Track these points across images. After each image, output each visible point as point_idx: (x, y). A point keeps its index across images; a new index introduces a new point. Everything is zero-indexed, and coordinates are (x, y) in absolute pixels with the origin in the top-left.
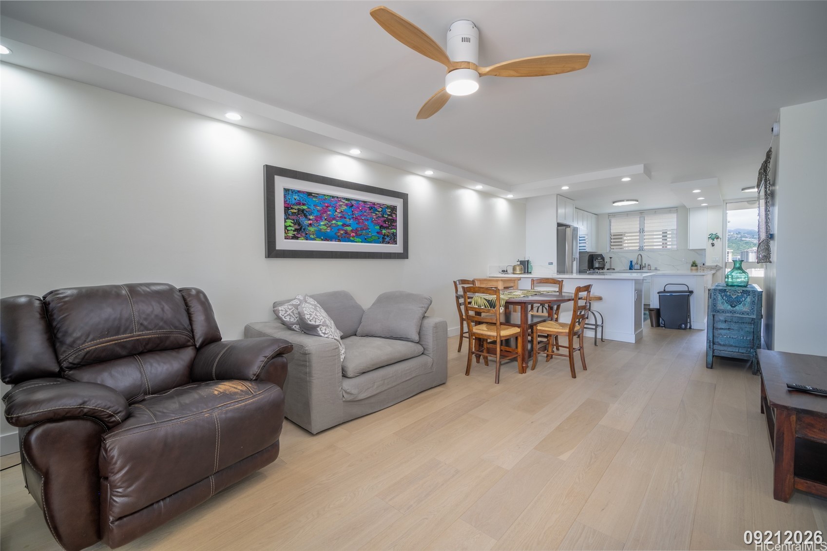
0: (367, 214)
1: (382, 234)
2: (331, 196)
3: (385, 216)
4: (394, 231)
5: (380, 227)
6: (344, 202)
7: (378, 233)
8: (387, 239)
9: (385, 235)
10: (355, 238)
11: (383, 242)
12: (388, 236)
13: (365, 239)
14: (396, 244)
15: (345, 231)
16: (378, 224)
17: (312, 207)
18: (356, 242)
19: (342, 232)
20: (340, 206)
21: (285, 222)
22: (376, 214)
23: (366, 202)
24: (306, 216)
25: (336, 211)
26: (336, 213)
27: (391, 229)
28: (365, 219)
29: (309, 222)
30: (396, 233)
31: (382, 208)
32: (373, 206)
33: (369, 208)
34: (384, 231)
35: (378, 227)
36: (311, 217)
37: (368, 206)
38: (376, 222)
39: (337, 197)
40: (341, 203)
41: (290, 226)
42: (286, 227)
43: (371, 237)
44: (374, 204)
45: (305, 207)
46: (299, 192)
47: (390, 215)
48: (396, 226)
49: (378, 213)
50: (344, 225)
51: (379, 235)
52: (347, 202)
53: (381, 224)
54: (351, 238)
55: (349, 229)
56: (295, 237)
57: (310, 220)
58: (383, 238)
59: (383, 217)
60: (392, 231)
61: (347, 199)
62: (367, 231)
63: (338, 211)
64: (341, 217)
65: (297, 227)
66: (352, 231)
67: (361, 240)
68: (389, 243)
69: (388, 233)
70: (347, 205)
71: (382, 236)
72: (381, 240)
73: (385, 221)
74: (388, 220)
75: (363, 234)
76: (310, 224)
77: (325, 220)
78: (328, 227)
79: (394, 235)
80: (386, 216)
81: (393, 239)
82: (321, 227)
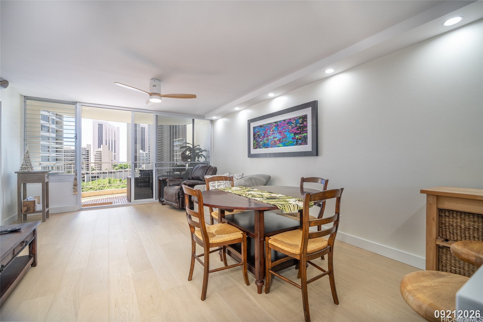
0: (285, 128)
1: (295, 138)
2: (268, 124)
3: (297, 125)
4: (305, 134)
5: (294, 134)
6: (274, 125)
7: (293, 138)
8: (300, 142)
9: (298, 139)
10: (279, 144)
11: (296, 144)
12: (300, 139)
13: (285, 144)
14: (307, 144)
15: (275, 141)
16: (292, 132)
17: (261, 132)
18: (280, 147)
19: (273, 142)
20: (272, 127)
21: (254, 142)
22: (292, 126)
23: (285, 120)
24: (259, 137)
25: (270, 131)
26: (270, 132)
27: (303, 134)
28: (285, 131)
29: (261, 140)
30: (307, 136)
31: (295, 120)
32: (290, 121)
33: (287, 123)
34: (297, 137)
35: (293, 135)
36: (261, 137)
37: (287, 122)
38: (292, 131)
39: (271, 123)
40: (273, 126)
41: (255, 143)
42: (254, 144)
43: (288, 142)
44: (290, 119)
45: (259, 133)
46: (258, 127)
47: (302, 123)
48: (307, 130)
49: (292, 125)
50: (274, 138)
51: (294, 140)
52: (275, 124)
53: (295, 131)
54: (277, 145)
55: (276, 139)
56: (256, 148)
57: (261, 138)
58: (296, 141)
59: (296, 126)
60: (303, 135)
61: (275, 123)
62: (286, 139)
63: (271, 131)
64: (273, 134)
65: (257, 143)
66: (278, 140)
67: (282, 145)
68: (301, 144)
69: (300, 138)
70: (275, 126)
71: (295, 140)
72: (295, 143)
73: (298, 129)
74: (300, 127)
75: (284, 141)
76: (261, 141)
77: (266, 137)
78: (267, 141)
79: (306, 138)
80: (299, 125)
81: (304, 141)
82: (264, 141)
